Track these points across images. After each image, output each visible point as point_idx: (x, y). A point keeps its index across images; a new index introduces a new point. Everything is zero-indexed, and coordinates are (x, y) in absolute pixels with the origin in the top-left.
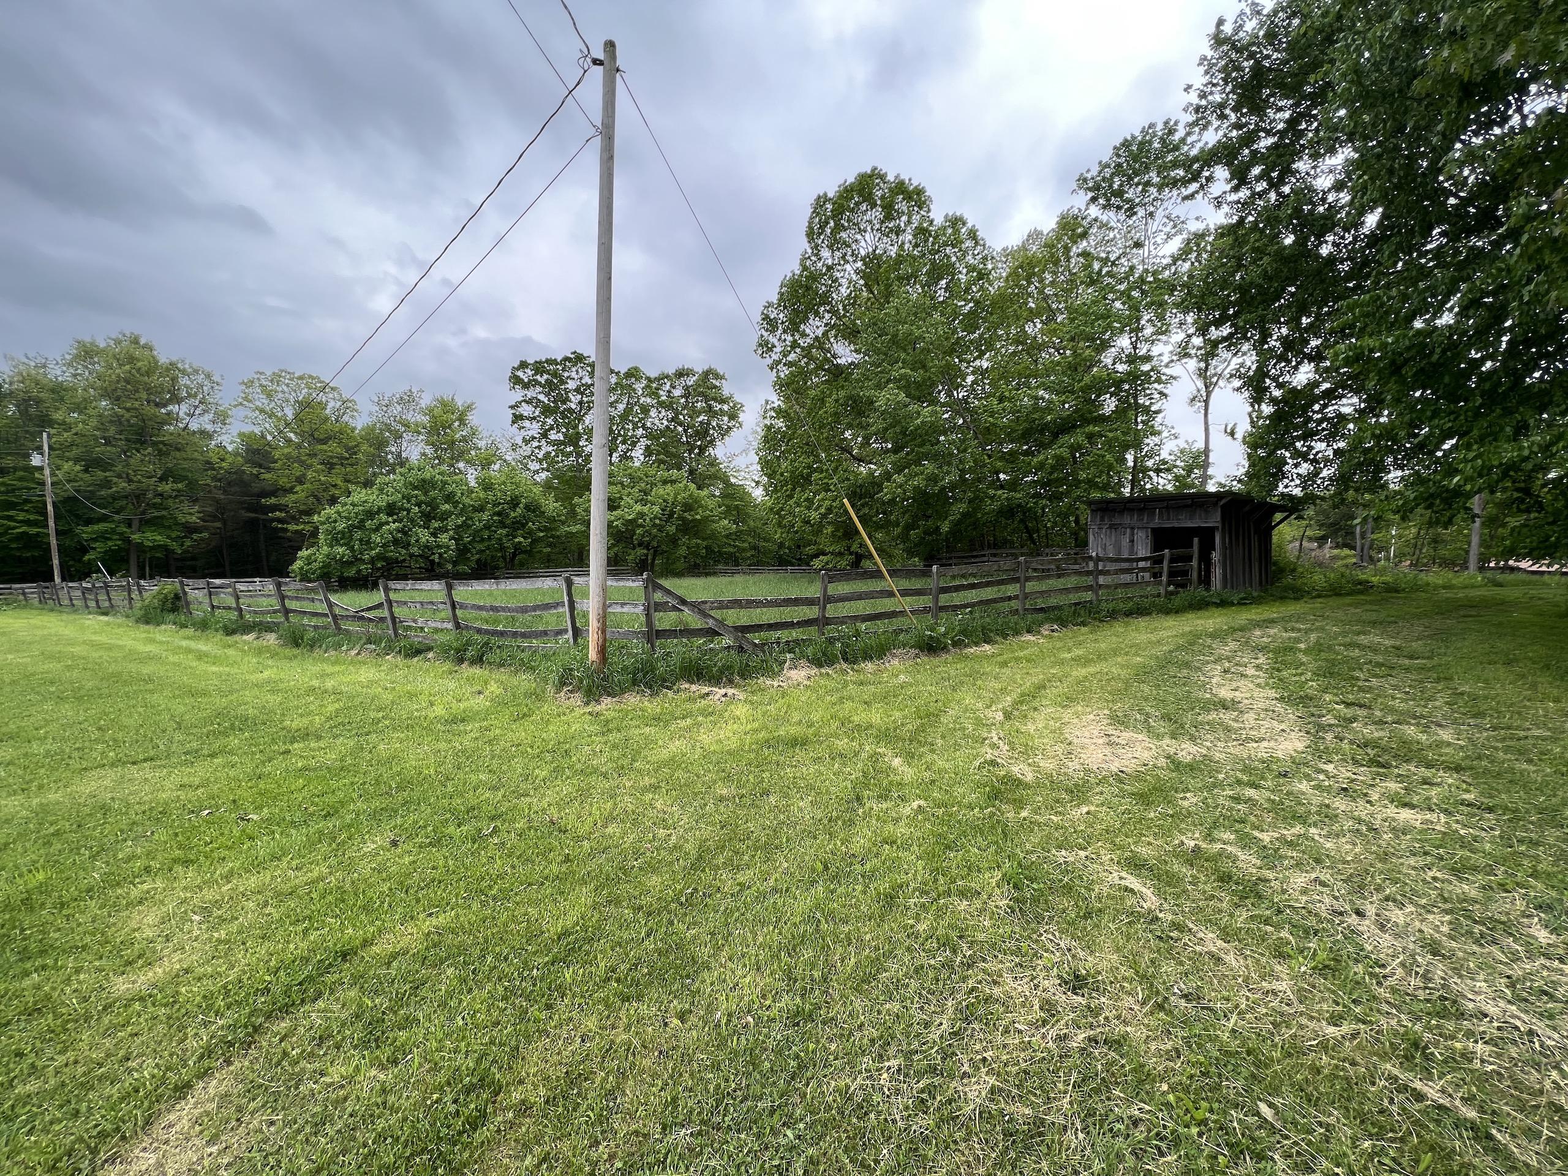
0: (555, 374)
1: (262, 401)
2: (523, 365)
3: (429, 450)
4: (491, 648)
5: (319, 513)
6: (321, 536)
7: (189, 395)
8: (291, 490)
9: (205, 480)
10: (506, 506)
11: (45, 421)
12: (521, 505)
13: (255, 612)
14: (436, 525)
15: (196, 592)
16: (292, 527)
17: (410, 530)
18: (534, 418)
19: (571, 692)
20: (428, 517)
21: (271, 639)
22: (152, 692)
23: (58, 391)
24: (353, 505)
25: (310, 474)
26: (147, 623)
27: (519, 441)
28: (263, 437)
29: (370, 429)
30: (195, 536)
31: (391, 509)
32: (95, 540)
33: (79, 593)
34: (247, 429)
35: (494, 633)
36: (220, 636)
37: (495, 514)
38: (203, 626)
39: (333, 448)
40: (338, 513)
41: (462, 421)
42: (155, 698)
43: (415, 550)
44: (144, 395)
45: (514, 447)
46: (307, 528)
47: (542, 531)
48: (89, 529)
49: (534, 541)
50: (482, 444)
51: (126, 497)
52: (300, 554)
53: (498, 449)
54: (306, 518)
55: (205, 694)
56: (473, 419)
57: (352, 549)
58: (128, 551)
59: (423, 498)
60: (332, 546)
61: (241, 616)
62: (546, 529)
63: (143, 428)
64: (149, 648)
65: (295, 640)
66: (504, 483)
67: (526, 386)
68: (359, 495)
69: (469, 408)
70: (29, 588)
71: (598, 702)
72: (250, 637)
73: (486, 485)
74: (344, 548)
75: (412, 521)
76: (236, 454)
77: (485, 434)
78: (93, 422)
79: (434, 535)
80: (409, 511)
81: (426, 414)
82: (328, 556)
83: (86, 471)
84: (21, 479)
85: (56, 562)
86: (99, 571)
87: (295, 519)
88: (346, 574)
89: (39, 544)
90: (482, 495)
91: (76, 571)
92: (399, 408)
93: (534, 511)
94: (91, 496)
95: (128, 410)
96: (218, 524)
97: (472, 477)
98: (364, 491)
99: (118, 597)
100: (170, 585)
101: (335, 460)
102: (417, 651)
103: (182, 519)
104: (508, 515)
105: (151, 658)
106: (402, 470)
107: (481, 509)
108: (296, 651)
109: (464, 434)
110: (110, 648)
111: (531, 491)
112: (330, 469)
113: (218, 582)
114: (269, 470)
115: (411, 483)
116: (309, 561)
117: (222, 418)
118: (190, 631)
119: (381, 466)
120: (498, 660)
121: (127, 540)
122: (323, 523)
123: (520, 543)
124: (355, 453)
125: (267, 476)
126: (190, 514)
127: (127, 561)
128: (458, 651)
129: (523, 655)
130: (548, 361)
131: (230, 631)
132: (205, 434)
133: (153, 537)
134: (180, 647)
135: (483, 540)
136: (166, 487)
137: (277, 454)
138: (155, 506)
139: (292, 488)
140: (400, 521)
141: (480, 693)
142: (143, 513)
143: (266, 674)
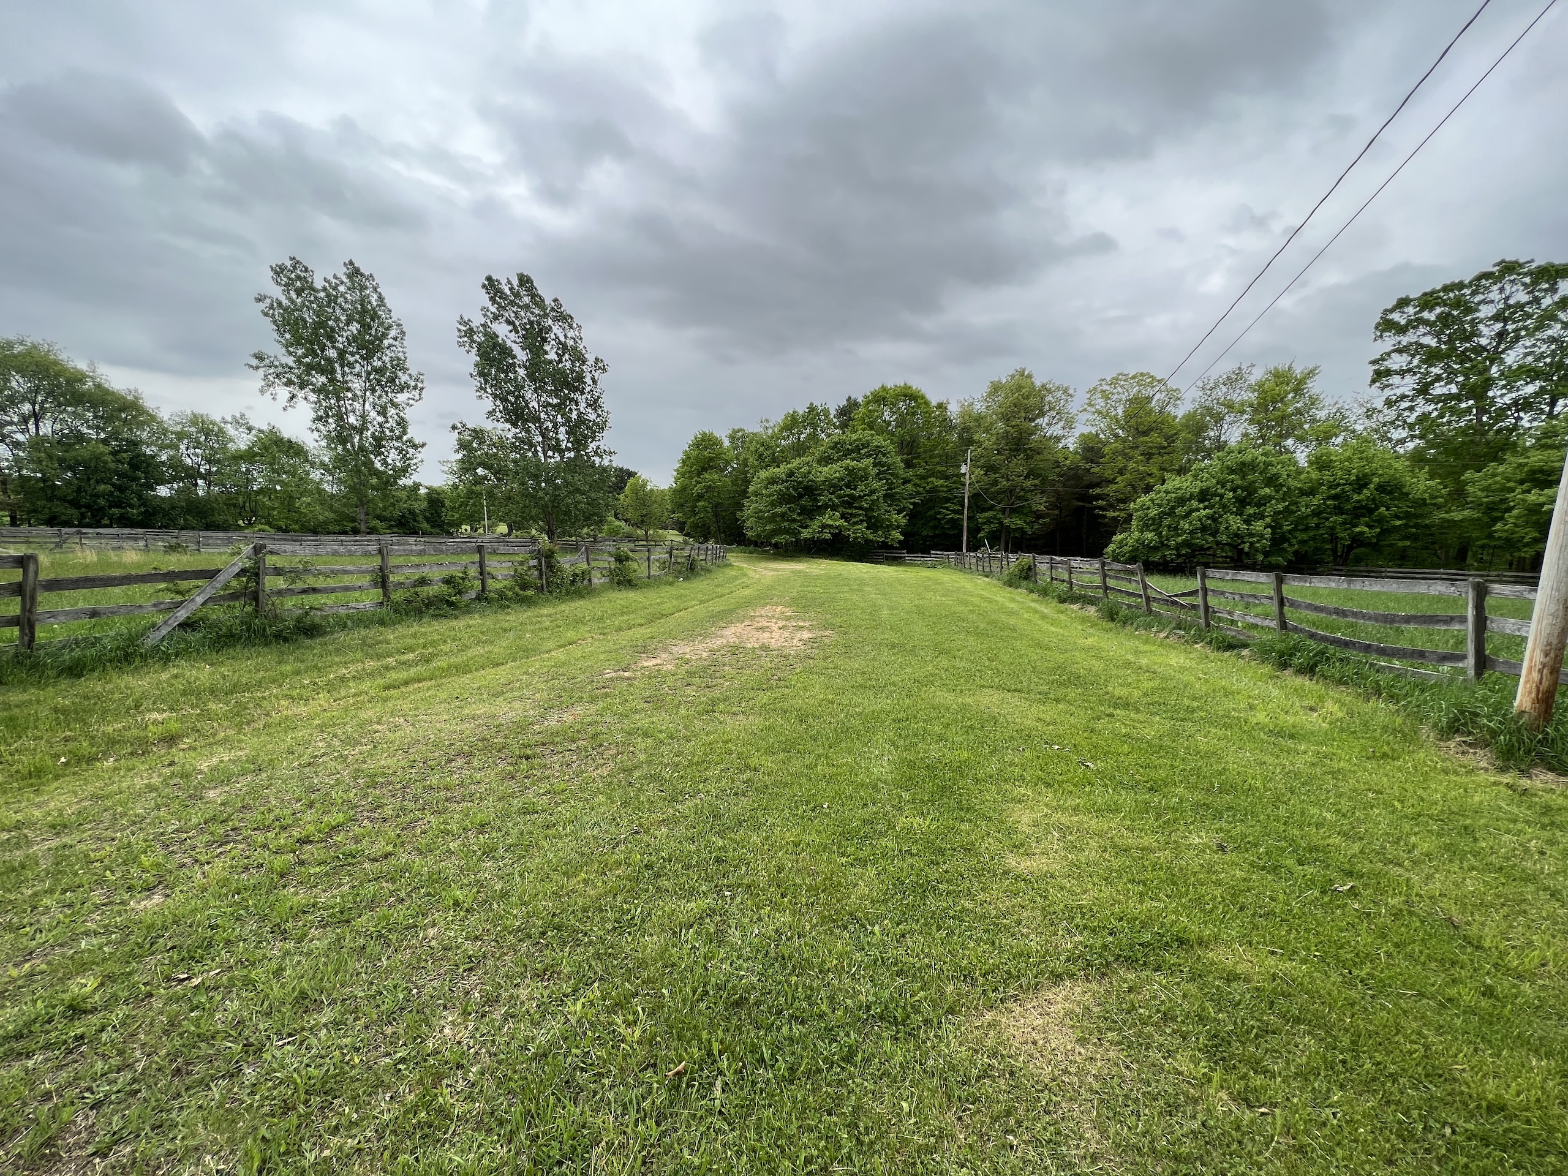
0: (1458, 303)
1: (1100, 403)
2: (1403, 303)
3: (1253, 430)
4: (1328, 659)
5: (1134, 501)
6: (1134, 522)
7: (1050, 409)
8: (1112, 481)
9: (1052, 477)
10: (1347, 488)
11: (970, 442)
12: (1372, 486)
13: (1082, 586)
14: (1251, 511)
15: (1042, 564)
16: (1111, 514)
17: (1221, 516)
18: (1409, 370)
19: (1470, 745)
20: (1242, 503)
21: (1092, 610)
22: (1016, 639)
23: (979, 419)
24: (1167, 492)
25: (1131, 465)
26: (1010, 586)
27: (1379, 403)
28: (1097, 435)
29: (1190, 417)
30: (1041, 521)
31: (1204, 496)
32: (985, 523)
33: (974, 561)
34: (1086, 430)
35: (1335, 642)
36: (1054, 603)
37: (1329, 498)
38: (1044, 593)
39: (1155, 438)
40: (1152, 500)
41: (1298, 391)
42: (1018, 644)
43: (1224, 539)
44: (1023, 414)
45: (1370, 413)
46: (1122, 514)
47: (1399, 518)
48: (982, 516)
49: (1384, 532)
50: (1321, 415)
51: (1004, 492)
52: (1114, 538)
53: (1344, 418)
54: (1122, 506)
55: (1048, 648)
56: (1314, 387)
57: (1160, 535)
58: (1001, 531)
59: (1240, 482)
60: (1142, 532)
61: (1071, 588)
62: (1407, 516)
63: (1019, 439)
64: (1012, 605)
65: (1112, 615)
66: (1349, 459)
67: (1402, 330)
68: (1174, 482)
69: (1311, 373)
70: (952, 554)
71: (1526, 773)
72: (1076, 607)
73: (1321, 463)
74: (1153, 534)
75: (1224, 507)
76: (1077, 453)
77: (1328, 401)
78: (993, 439)
79: (1247, 522)
80: (1222, 496)
81: (1255, 390)
82: (1137, 541)
83: (986, 474)
84: (954, 482)
85: (965, 538)
86: (984, 545)
87: (1112, 507)
88: (1151, 559)
89: (956, 524)
90: (1315, 475)
91: (974, 547)
92: (1224, 389)
93: (1391, 493)
94: (986, 491)
95: (1013, 427)
96: (1056, 512)
97: (1302, 456)
98: (1178, 478)
99: (995, 565)
100: (1026, 558)
101: (1154, 451)
102: (1230, 646)
103: (1034, 508)
104: (1348, 499)
105: (1011, 613)
106: (1220, 454)
107: (1312, 492)
108: (1111, 625)
109: (1298, 405)
110: (991, 601)
111: (1390, 466)
112: (1148, 459)
113: (1058, 558)
114: (1098, 463)
115: (1228, 467)
116: (1121, 544)
117: (1069, 425)
118: (1035, 596)
119: (1197, 452)
120: (1337, 675)
121: (1001, 524)
122: (1138, 510)
123: (1362, 533)
124: (1173, 442)
125: (1097, 470)
126: (1040, 504)
127: (999, 539)
128: (1281, 654)
129: (1380, 677)
130: (1446, 289)
131: (1062, 601)
132: (1058, 439)
133: (1015, 522)
134: (1030, 607)
135: (1307, 528)
136: (1028, 483)
137: (1106, 450)
138: (1020, 498)
139: (1114, 479)
140: (1211, 507)
141: (1312, 709)
142: (1013, 504)
143: (1090, 641)
